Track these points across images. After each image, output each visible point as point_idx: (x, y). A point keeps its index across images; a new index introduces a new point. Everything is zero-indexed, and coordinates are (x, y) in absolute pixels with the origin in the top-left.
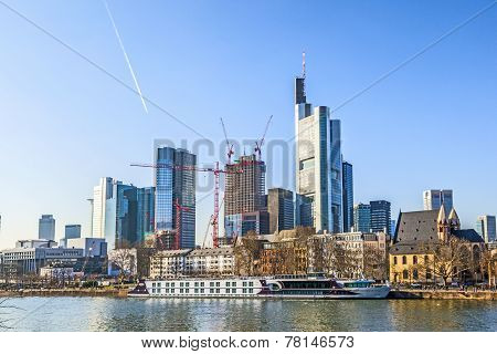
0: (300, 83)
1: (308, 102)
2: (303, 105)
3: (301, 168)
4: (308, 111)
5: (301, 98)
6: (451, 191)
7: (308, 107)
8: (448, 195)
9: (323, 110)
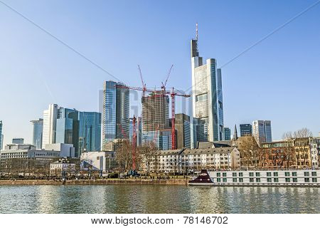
0: (194, 43)
1: (200, 56)
2: (197, 58)
3: (197, 100)
4: (200, 62)
5: (195, 54)
6: (270, 122)
7: (200, 59)
8: (268, 124)
9: (213, 61)
